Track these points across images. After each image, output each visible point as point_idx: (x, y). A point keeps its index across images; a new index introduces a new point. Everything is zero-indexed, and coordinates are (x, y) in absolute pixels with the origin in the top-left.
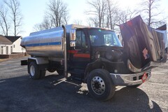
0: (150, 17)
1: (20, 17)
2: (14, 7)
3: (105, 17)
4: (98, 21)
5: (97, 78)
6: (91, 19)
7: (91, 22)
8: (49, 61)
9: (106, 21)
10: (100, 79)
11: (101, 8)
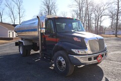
0: (118, 7)
1: (23, 11)
2: (18, 4)
3: (84, 9)
4: (79, 12)
5: (60, 57)
6: (74, 11)
7: (74, 13)
8: (33, 43)
9: (84, 12)
10: (62, 59)
11: (81, 2)
